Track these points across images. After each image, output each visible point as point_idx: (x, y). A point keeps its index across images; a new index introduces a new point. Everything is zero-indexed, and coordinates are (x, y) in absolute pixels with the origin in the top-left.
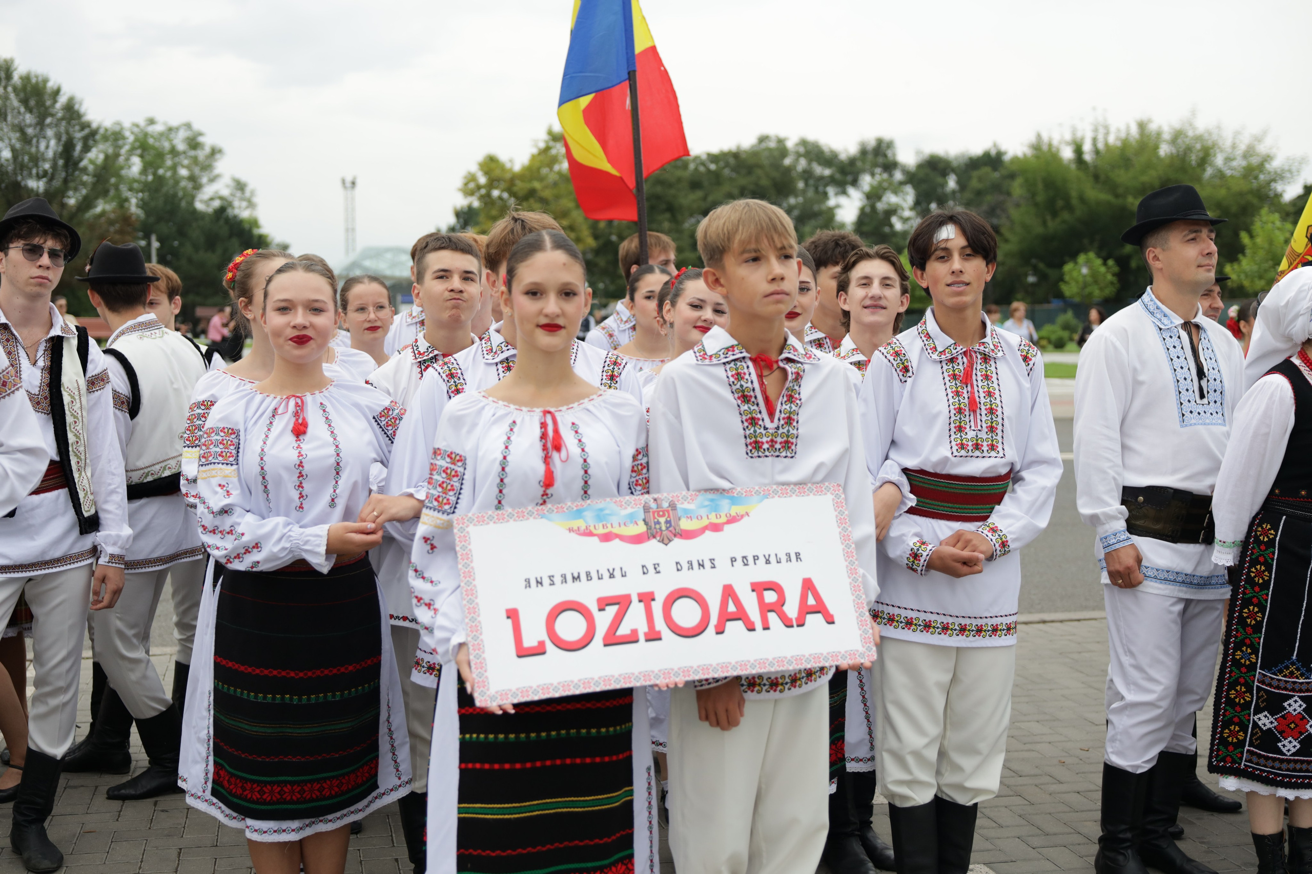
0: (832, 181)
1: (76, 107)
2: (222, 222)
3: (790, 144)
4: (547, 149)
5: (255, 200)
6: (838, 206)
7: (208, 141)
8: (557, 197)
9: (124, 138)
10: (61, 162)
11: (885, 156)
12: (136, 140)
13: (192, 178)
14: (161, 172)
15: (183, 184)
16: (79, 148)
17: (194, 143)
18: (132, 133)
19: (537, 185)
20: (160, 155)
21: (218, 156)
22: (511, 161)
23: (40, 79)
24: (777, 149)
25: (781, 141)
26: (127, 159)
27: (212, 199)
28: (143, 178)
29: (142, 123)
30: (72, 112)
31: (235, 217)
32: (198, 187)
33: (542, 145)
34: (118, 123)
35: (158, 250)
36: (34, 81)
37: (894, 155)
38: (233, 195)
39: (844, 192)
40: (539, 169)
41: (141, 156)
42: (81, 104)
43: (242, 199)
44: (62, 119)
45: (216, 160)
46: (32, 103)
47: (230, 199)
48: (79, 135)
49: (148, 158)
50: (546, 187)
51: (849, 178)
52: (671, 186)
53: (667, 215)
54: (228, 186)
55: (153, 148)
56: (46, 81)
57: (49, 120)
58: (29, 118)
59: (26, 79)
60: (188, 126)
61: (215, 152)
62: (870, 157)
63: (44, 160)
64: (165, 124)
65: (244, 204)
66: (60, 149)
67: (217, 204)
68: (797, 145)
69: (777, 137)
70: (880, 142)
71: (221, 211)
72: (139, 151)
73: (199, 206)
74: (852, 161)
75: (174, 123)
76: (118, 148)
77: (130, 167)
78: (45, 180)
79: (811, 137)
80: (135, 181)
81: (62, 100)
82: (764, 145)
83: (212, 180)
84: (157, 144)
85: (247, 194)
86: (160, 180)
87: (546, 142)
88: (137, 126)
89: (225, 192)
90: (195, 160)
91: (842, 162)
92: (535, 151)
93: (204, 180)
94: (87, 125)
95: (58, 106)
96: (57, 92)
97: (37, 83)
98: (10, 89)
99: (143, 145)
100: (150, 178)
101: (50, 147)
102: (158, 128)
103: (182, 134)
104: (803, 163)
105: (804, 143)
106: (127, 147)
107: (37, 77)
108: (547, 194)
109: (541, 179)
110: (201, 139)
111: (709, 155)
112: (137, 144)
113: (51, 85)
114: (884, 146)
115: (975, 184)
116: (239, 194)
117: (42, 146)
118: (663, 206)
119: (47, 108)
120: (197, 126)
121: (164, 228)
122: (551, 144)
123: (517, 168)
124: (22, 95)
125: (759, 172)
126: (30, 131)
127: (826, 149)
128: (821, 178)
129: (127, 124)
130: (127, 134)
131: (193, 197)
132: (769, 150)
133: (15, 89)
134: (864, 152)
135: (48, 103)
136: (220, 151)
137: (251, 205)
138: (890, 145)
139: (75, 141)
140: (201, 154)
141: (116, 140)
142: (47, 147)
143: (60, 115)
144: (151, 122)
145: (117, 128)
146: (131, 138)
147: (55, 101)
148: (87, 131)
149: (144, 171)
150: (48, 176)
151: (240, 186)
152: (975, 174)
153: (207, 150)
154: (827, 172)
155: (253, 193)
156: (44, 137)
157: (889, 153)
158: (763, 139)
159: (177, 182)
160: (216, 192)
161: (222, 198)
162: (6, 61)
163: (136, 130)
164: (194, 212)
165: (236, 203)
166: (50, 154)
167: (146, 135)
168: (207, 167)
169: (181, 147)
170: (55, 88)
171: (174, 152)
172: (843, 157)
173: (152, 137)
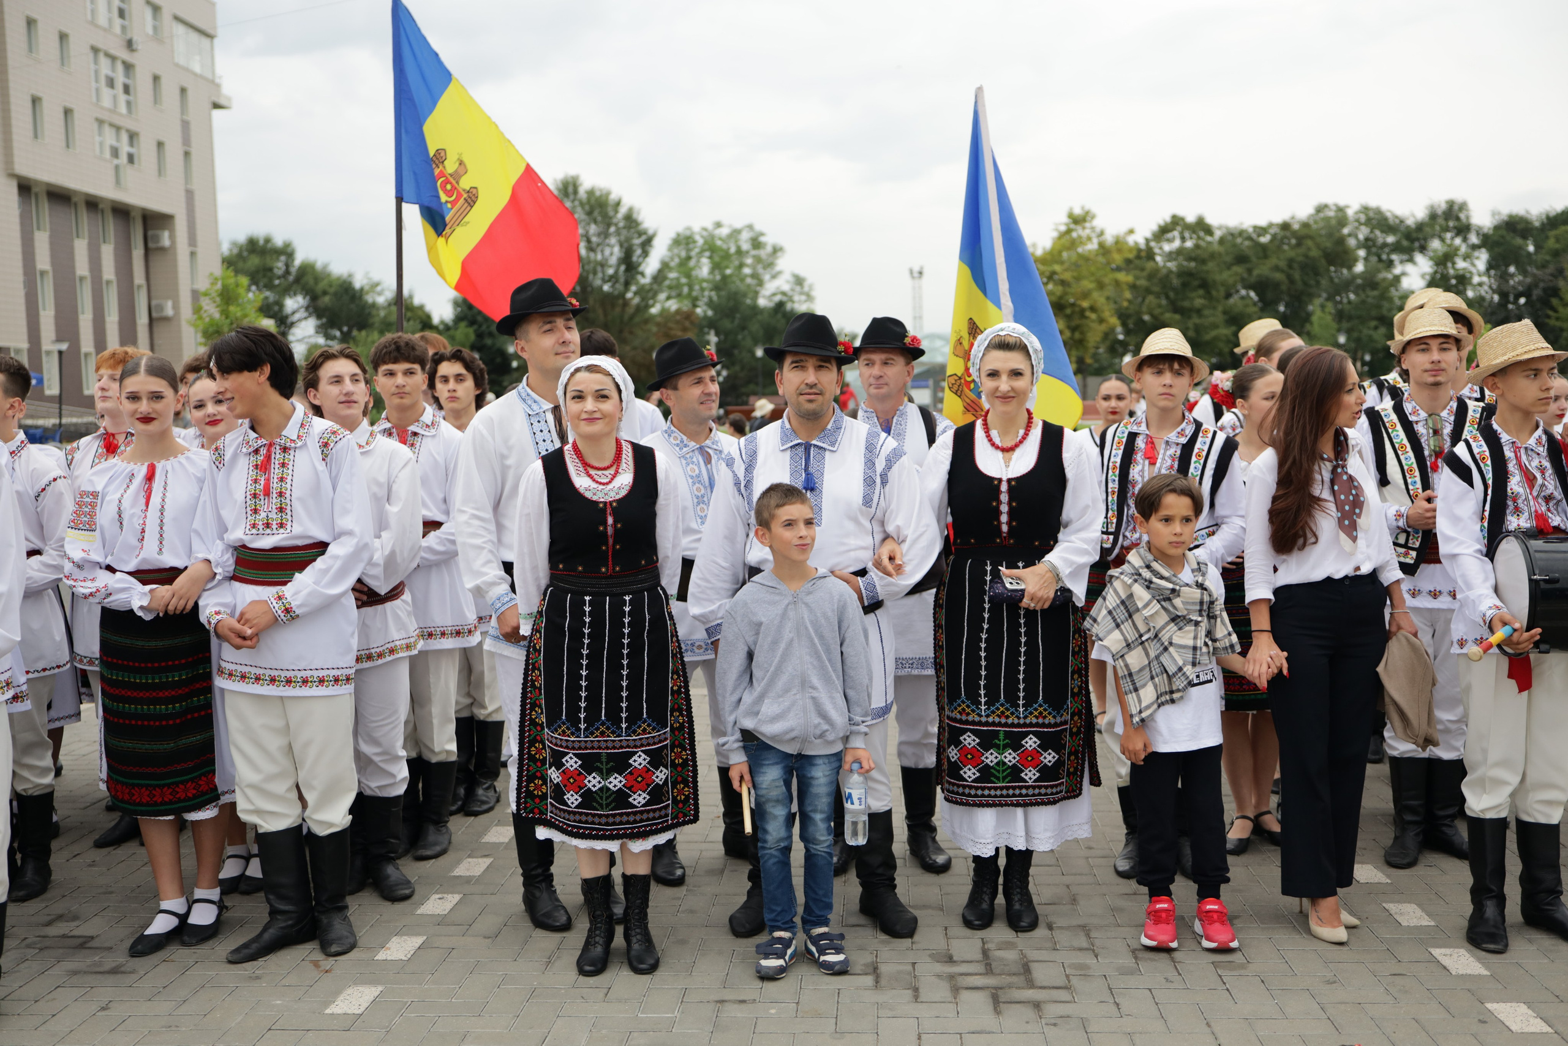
0: (1397, 248)
1: (635, 216)
2: (779, 316)
3: (1350, 212)
4: (1069, 231)
5: (814, 293)
6: (1404, 274)
7: (769, 240)
8: (1078, 279)
9: (695, 242)
10: (623, 268)
11: (1458, 219)
12: (706, 242)
13: (755, 276)
14: (728, 272)
15: (749, 280)
16: (639, 252)
17: (756, 244)
18: (702, 237)
19: (1057, 268)
20: (726, 256)
21: (779, 254)
22: (1034, 245)
23: (604, 192)
24: (1336, 217)
25: (1341, 210)
26: (698, 261)
27: (774, 294)
28: (711, 277)
29: (710, 226)
30: (631, 220)
31: (792, 310)
32: (761, 283)
33: (1063, 228)
34: (689, 228)
35: (718, 345)
36: (598, 194)
37: (1468, 217)
38: (793, 290)
39: (1411, 260)
40: (1060, 252)
41: (710, 258)
42: (639, 213)
43: (801, 293)
44: (624, 228)
45: (776, 258)
46: (596, 213)
47: (790, 293)
48: (637, 241)
49: (717, 259)
50: (1066, 270)
51: (1417, 244)
52: (1203, 262)
53: (1201, 292)
54: (788, 282)
55: (720, 249)
56: (608, 194)
57: (612, 229)
58: (593, 229)
59: (591, 193)
60: (750, 227)
61: (776, 250)
62: (1441, 221)
63: (610, 266)
64: (730, 226)
65: (803, 298)
66: (623, 255)
67: (778, 298)
68: (1356, 213)
69: (1336, 205)
70: (1451, 204)
71: (780, 305)
72: (707, 254)
73: (762, 302)
74: (1420, 227)
75: (738, 225)
76: (689, 250)
77: (700, 268)
78: (610, 284)
79: (1373, 203)
80: (704, 280)
81: (623, 211)
82: (1321, 215)
83: (774, 277)
84: (725, 246)
85: (806, 289)
86: (725, 278)
87: (1067, 224)
88: (705, 229)
89: (786, 287)
90: (758, 260)
91: (1408, 227)
92: (1055, 234)
93: (767, 277)
94: (645, 232)
95: (620, 215)
96: (618, 204)
97: (601, 196)
98: (577, 203)
99: (711, 247)
100: (718, 277)
101: (613, 253)
102: (724, 231)
103: (745, 236)
104: (1363, 233)
105: (1365, 209)
106: (697, 250)
107: (601, 190)
108: (1067, 276)
109: (1062, 263)
110: (762, 239)
111: (1255, 227)
112: (706, 247)
113: (613, 197)
114: (1456, 208)
115: (1551, 243)
116: (798, 288)
117: (607, 251)
118: (1196, 283)
119: (611, 218)
120: (758, 227)
121: (727, 324)
122: (1072, 226)
123: (1039, 252)
124: (587, 208)
125: (1309, 243)
126: (594, 239)
127: (1388, 215)
128: (1385, 245)
129: (696, 228)
130: (697, 238)
131: (756, 293)
132: (1327, 219)
133: (582, 204)
134: (1433, 216)
135: (611, 213)
136: (781, 249)
137: (809, 298)
138: (1463, 206)
139: (635, 247)
140: (762, 253)
141: (687, 244)
142: (611, 254)
143: (621, 224)
144: (718, 225)
145: (688, 233)
146: (700, 241)
147: (616, 212)
148: (644, 238)
149: (712, 271)
150: (613, 279)
151: (799, 281)
152: (1552, 233)
153: (769, 249)
154: (1391, 239)
155: (811, 287)
156: (608, 245)
157: (1462, 216)
158: (1320, 209)
159: (742, 280)
160: (778, 288)
161: (784, 294)
162: (573, 177)
163: (705, 233)
164: (755, 308)
165: (796, 298)
166: (613, 260)
167: (712, 237)
168: (769, 265)
169: (745, 246)
170: (617, 199)
171: (739, 252)
172: (1410, 222)
173: (720, 239)
